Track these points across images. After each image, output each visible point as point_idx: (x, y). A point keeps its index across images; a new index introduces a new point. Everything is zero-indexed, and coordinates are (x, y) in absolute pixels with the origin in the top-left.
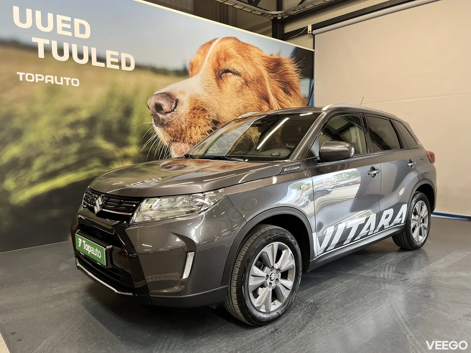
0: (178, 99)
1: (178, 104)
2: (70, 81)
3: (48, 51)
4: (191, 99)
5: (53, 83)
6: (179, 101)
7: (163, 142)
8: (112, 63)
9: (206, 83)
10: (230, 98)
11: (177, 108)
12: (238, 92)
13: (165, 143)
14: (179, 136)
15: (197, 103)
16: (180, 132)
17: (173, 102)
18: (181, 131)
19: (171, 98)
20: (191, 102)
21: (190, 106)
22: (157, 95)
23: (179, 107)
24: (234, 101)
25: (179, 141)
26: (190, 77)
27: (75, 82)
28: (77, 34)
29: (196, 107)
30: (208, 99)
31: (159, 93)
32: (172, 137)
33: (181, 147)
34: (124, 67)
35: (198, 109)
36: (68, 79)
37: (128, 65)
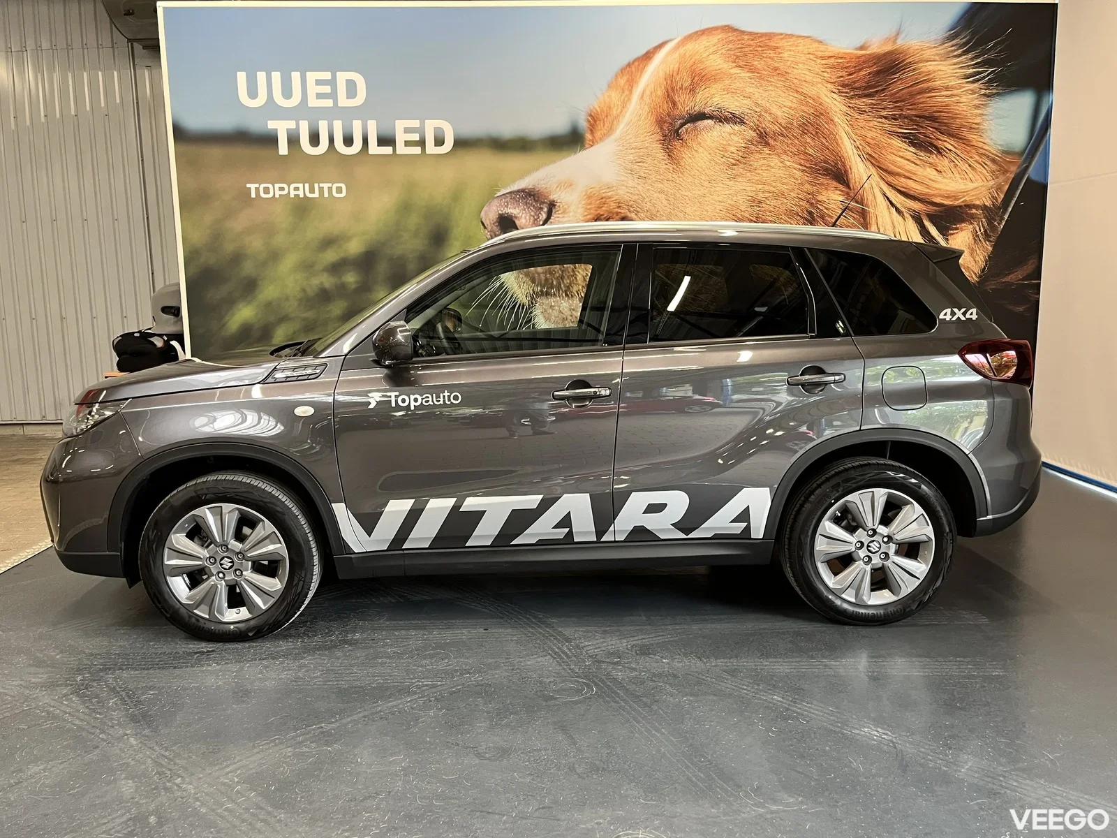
0: (554, 201)
1: (554, 211)
2: (330, 189)
3: (293, 141)
4: (589, 197)
5: (302, 196)
6: (558, 204)
7: (515, 295)
8: (407, 143)
9: (632, 155)
10: (706, 184)
11: (551, 220)
12: (734, 165)
13: (521, 299)
14: (555, 283)
15: (606, 205)
16: (557, 275)
17: (541, 209)
18: (560, 272)
19: (536, 201)
20: (590, 204)
21: (586, 213)
22: (503, 196)
23: (557, 219)
24: (718, 189)
25: (554, 294)
26: (587, 146)
27: (339, 190)
28: (343, 101)
29: (603, 215)
30: (638, 192)
31: (507, 193)
32: (537, 286)
33: (560, 307)
34: (431, 148)
35: (609, 218)
36: (326, 186)
37: (439, 142)
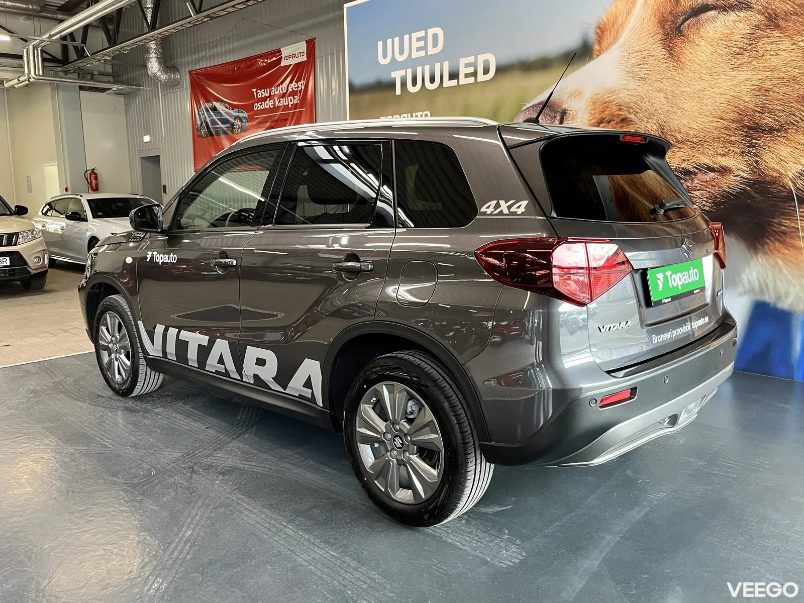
0: (565, 110)
1: (565, 119)
2: (421, 116)
3: (404, 84)
4: (594, 103)
6: (568, 112)
8: (467, 76)
9: (634, 59)
10: (707, 77)
15: (608, 109)
17: (555, 117)
19: (551, 111)
20: (595, 109)
21: (591, 118)
22: (528, 110)
24: (719, 81)
26: (595, 56)
27: (426, 116)
28: (431, 51)
29: (605, 118)
30: (637, 94)
31: (530, 107)
34: (481, 77)
35: (611, 121)
36: (419, 114)
37: (486, 71)
